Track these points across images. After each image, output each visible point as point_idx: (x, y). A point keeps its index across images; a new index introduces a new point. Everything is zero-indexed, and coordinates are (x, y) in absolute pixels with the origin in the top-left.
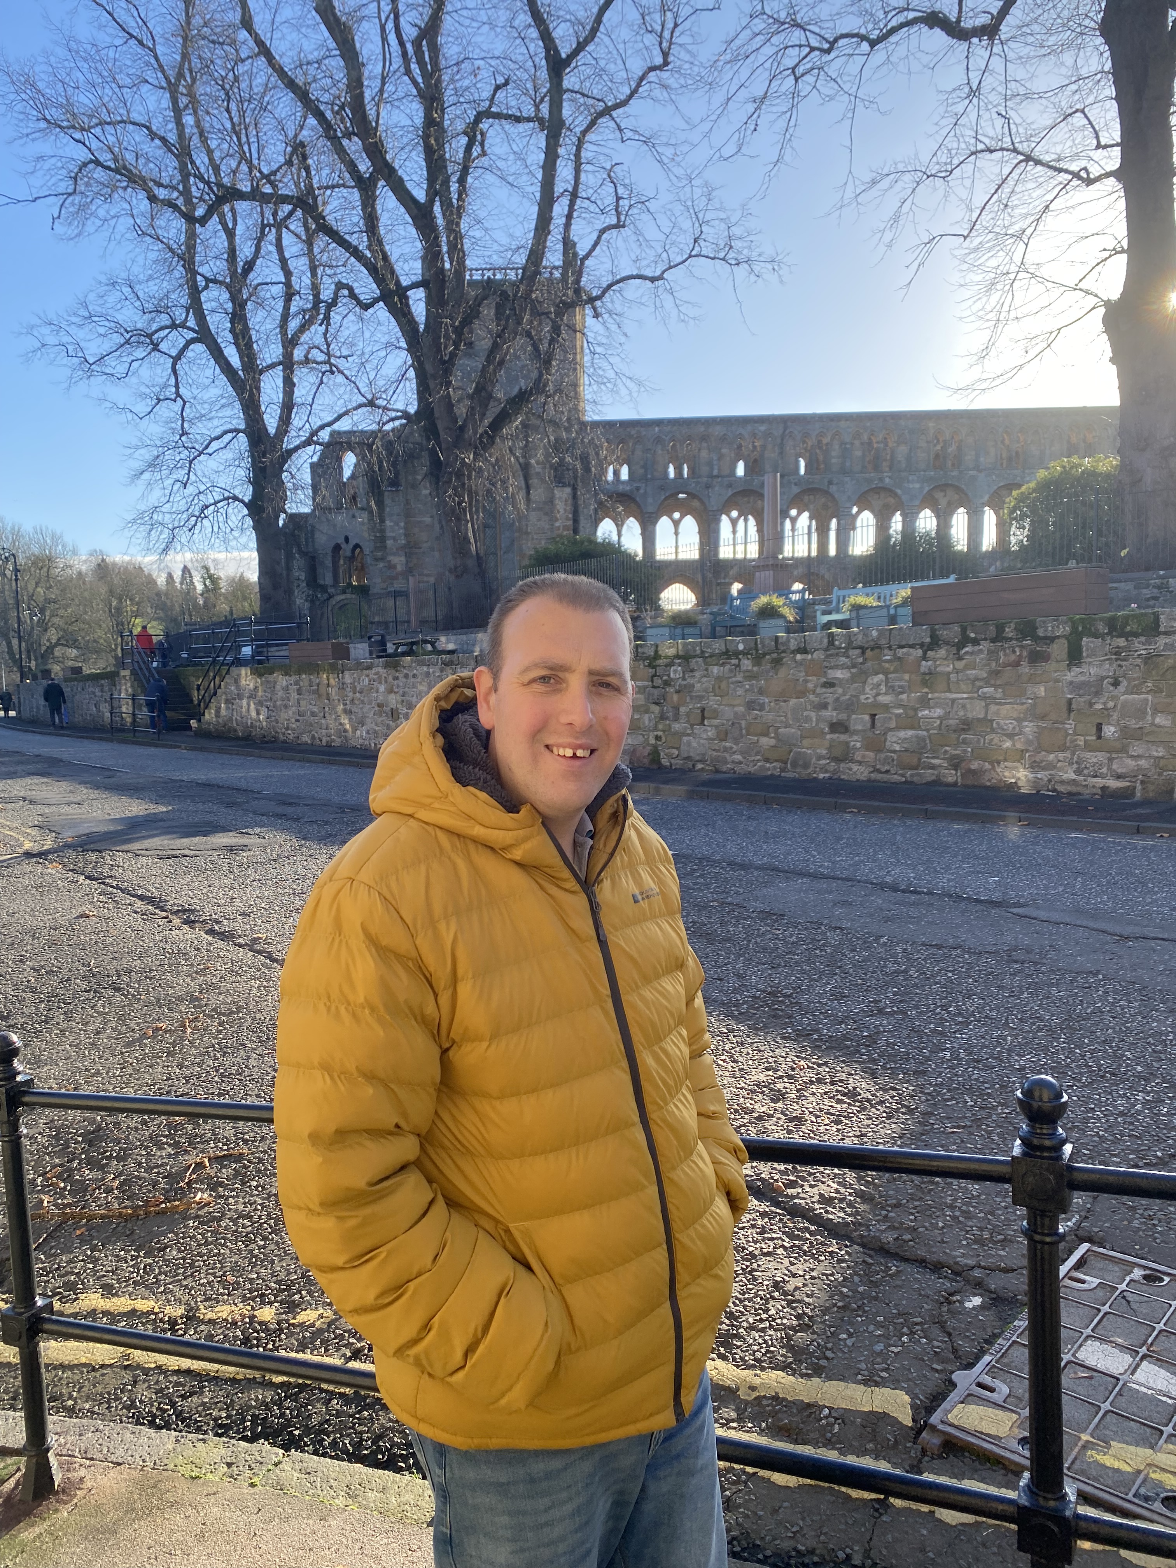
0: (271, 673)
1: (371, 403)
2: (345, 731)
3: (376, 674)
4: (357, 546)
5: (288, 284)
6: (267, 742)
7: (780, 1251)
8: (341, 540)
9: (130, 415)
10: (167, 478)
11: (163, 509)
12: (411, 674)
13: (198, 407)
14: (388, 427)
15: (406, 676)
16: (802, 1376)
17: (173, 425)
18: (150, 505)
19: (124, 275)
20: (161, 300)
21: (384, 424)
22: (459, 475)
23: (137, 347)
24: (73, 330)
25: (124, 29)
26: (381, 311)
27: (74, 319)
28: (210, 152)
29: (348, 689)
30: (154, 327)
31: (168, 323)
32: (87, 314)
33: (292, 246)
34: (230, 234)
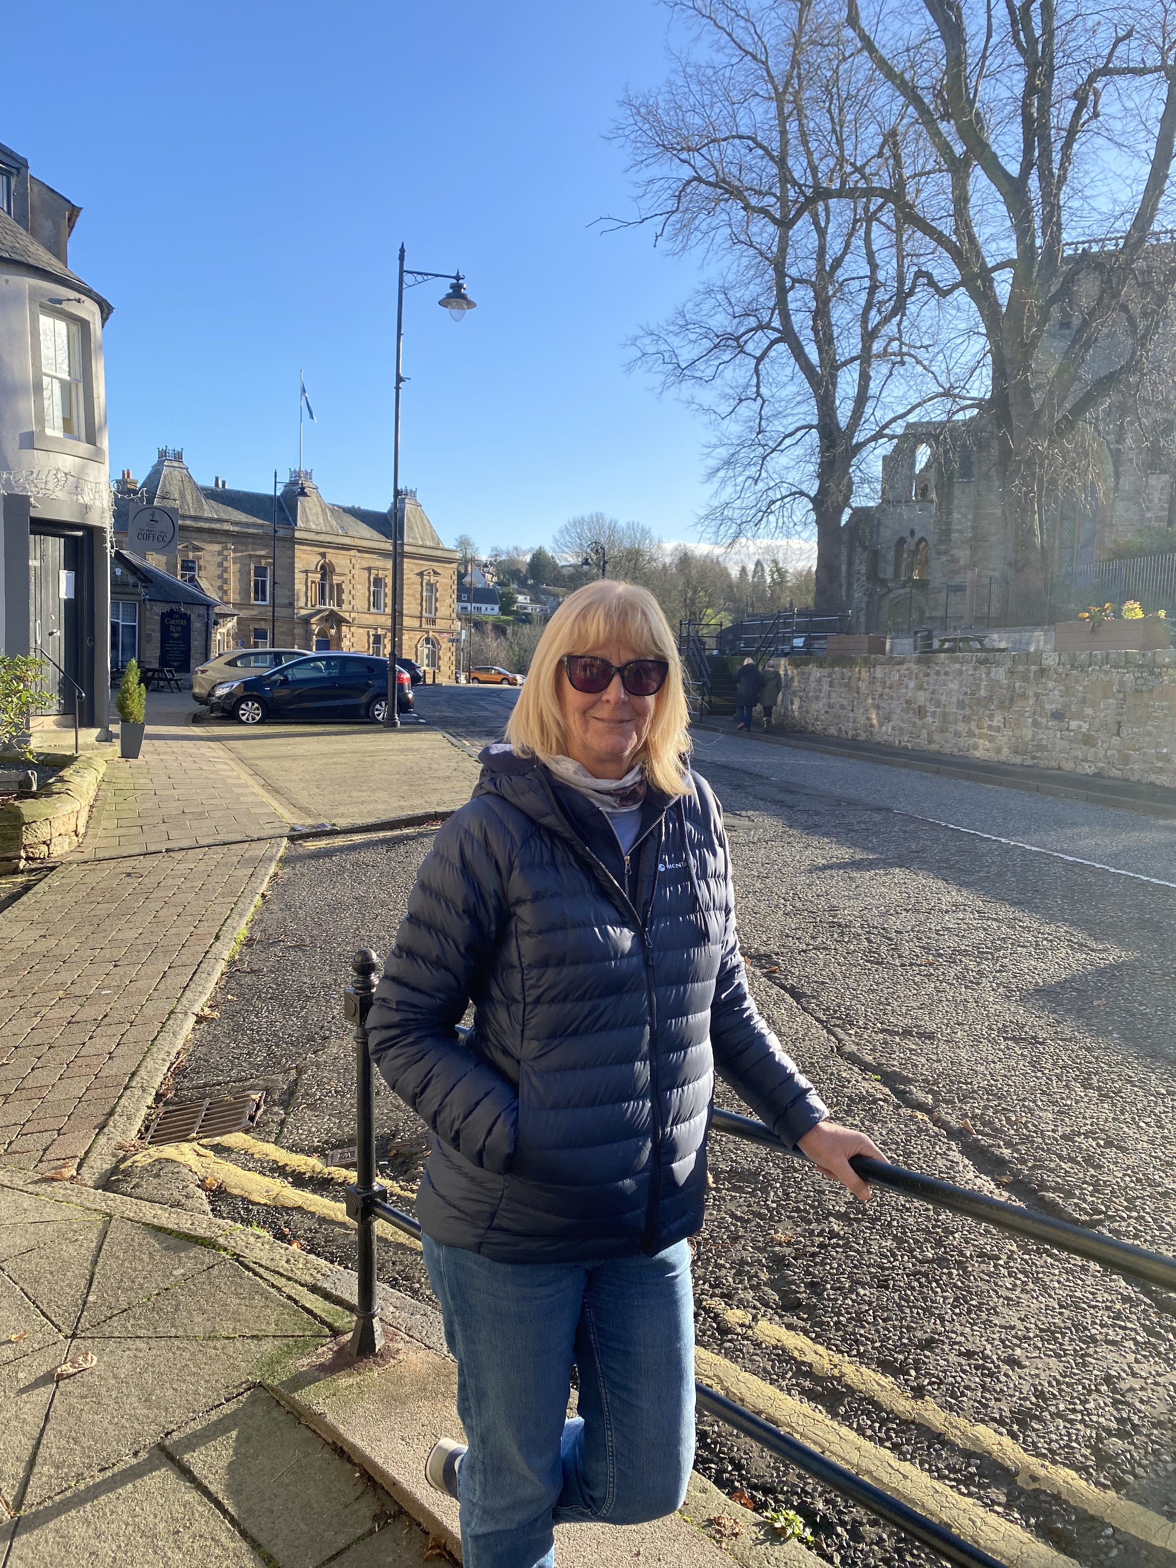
0: (807, 665)
1: (946, 393)
2: (872, 726)
3: (907, 670)
4: (922, 539)
5: (872, 277)
6: (797, 732)
7: (1130, 1344)
8: (906, 534)
9: (713, 416)
10: (740, 475)
11: (734, 505)
12: (943, 672)
13: (776, 405)
14: (960, 416)
15: (938, 673)
16: (1097, 1484)
17: (752, 424)
18: (722, 501)
19: (719, 283)
20: (750, 303)
21: (954, 414)
22: (1029, 463)
23: (725, 351)
24: (671, 339)
25: (740, 48)
26: (962, 296)
27: (672, 328)
28: (809, 154)
29: (878, 684)
30: (742, 330)
31: (754, 325)
32: (682, 323)
33: (880, 237)
34: (822, 233)
